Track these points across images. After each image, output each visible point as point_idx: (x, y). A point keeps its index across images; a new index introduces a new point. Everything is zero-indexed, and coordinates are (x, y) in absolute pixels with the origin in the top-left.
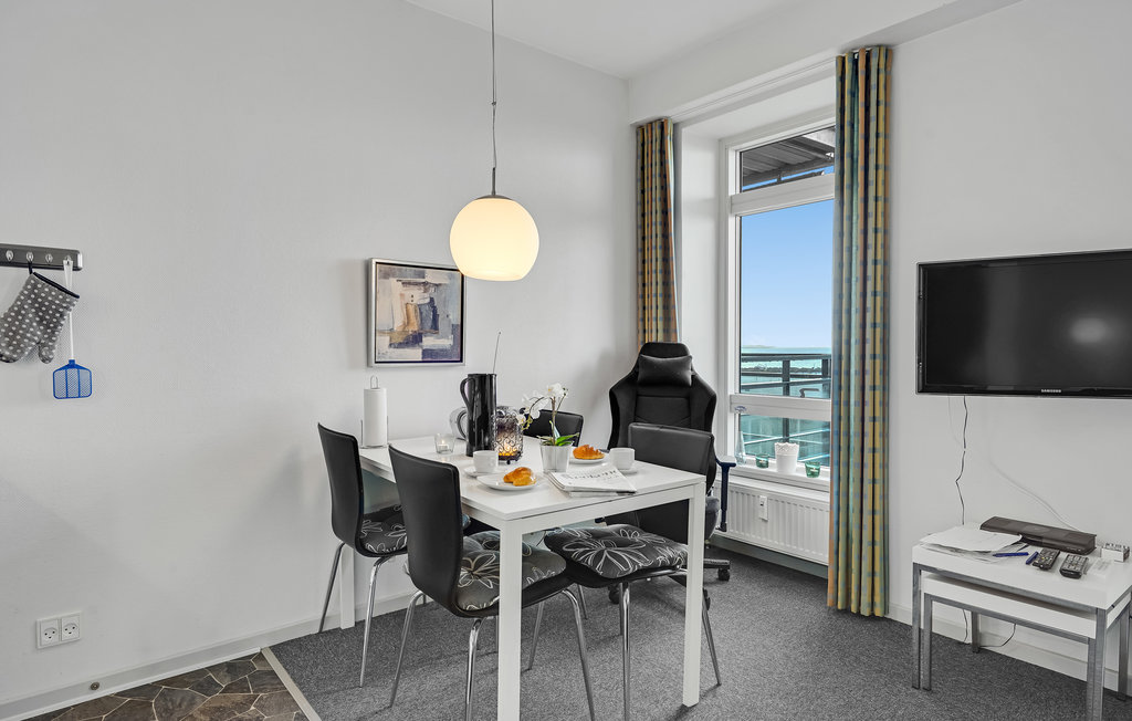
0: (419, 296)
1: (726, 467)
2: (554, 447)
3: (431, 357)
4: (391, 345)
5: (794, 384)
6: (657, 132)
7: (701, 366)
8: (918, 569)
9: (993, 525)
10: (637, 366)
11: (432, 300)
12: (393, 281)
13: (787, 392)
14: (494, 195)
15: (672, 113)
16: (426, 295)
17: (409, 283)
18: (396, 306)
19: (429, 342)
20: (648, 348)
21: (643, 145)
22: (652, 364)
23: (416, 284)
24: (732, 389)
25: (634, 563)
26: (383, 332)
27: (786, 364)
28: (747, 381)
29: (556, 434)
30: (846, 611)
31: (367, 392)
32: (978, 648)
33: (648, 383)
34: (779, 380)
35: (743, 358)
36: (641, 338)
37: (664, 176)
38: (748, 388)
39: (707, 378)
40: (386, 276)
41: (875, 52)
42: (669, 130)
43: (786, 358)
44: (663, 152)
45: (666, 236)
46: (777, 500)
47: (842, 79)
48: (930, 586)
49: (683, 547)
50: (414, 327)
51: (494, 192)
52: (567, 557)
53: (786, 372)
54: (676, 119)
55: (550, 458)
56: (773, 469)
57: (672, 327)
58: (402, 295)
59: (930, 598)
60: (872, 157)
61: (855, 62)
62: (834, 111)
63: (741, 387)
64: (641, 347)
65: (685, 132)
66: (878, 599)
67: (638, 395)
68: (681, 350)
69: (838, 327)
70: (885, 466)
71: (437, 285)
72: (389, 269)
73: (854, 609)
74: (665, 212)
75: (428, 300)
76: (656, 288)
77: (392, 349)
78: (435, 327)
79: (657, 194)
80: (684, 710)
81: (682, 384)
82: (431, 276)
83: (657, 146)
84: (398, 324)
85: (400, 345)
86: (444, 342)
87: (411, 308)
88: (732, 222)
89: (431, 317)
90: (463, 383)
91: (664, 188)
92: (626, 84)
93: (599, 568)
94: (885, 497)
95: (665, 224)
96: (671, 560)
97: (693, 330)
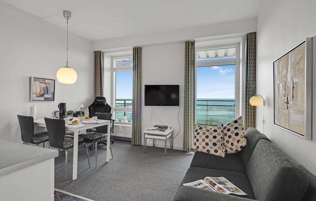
0: (43, 86)
1: (113, 121)
2: (81, 117)
3: (46, 99)
4: (36, 97)
5: (126, 105)
6: (99, 54)
7: (108, 102)
8: (145, 134)
9: (155, 126)
10: (95, 101)
11: (47, 86)
12: (37, 82)
13: (125, 107)
14: (67, 67)
15: (102, 50)
16: (45, 85)
17: (41, 83)
18: (37, 87)
19: (46, 96)
20: (97, 98)
21: (96, 55)
22: (98, 101)
23: (43, 83)
24: (114, 106)
25: (98, 137)
26: (34, 94)
27: (125, 102)
28: (117, 105)
29: (82, 115)
30: (135, 145)
31: (31, 108)
32: (154, 147)
33: (97, 105)
34: (124, 105)
35: (116, 100)
36: (95, 96)
37: (100, 63)
38: (117, 106)
39: (109, 104)
40: (35, 81)
41: (139, 48)
42: (102, 53)
43: (125, 100)
44: (100, 58)
45: (101, 75)
46: (123, 127)
47: (134, 51)
48: (146, 136)
49: (106, 134)
50: (42, 92)
51: (67, 66)
52: (84, 137)
53: (125, 104)
54: (103, 52)
55: (80, 119)
56: (122, 121)
57: (102, 94)
58: (39, 85)
59: (146, 138)
60: (138, 66)
61: (136, 49)
62: (132, 55)
63: (116, 106)
64: (95, 98)
65: (105, 54)
66: (140, 142)
67: (95, 108)
68: (104, 98)
69: (133, 95)
70: (141, 119)
71: (48, 83)
72: (36, 79)
73: (136, 144)
74: (101, 70)
75: (46, 87)
76: (99, 85)
77: (36, 98)
78: (47, 93)
79: (99, 66)
80: (106, 163)
81: (104, 105)
82: (47, 81)
83: (99, 56)
84: (38, 92)
85: (39, 97)
86: (50, 96)
87: (42, 88)
88: (114, 73)
89: (47, 90)
90: (59, 105)
91: (101, 65)
92: (93, 42)
93: (91, 139)
94: (141, 124)
95: (101, 72)
96: (104, 136)
97: (106, 94)
